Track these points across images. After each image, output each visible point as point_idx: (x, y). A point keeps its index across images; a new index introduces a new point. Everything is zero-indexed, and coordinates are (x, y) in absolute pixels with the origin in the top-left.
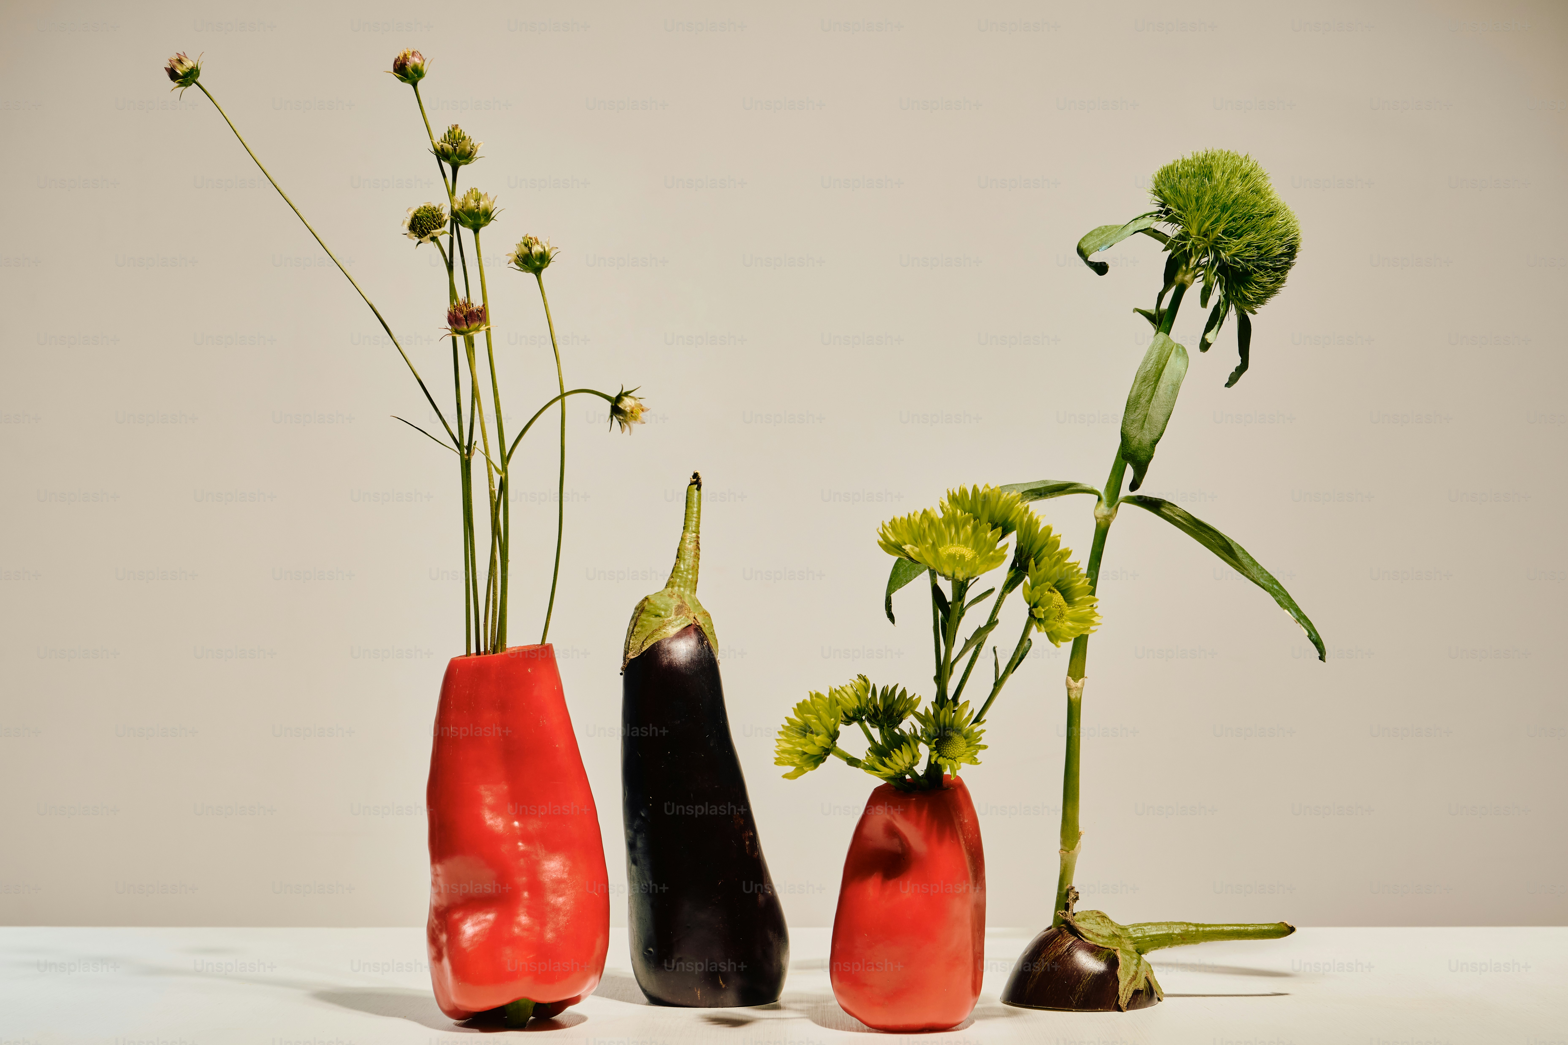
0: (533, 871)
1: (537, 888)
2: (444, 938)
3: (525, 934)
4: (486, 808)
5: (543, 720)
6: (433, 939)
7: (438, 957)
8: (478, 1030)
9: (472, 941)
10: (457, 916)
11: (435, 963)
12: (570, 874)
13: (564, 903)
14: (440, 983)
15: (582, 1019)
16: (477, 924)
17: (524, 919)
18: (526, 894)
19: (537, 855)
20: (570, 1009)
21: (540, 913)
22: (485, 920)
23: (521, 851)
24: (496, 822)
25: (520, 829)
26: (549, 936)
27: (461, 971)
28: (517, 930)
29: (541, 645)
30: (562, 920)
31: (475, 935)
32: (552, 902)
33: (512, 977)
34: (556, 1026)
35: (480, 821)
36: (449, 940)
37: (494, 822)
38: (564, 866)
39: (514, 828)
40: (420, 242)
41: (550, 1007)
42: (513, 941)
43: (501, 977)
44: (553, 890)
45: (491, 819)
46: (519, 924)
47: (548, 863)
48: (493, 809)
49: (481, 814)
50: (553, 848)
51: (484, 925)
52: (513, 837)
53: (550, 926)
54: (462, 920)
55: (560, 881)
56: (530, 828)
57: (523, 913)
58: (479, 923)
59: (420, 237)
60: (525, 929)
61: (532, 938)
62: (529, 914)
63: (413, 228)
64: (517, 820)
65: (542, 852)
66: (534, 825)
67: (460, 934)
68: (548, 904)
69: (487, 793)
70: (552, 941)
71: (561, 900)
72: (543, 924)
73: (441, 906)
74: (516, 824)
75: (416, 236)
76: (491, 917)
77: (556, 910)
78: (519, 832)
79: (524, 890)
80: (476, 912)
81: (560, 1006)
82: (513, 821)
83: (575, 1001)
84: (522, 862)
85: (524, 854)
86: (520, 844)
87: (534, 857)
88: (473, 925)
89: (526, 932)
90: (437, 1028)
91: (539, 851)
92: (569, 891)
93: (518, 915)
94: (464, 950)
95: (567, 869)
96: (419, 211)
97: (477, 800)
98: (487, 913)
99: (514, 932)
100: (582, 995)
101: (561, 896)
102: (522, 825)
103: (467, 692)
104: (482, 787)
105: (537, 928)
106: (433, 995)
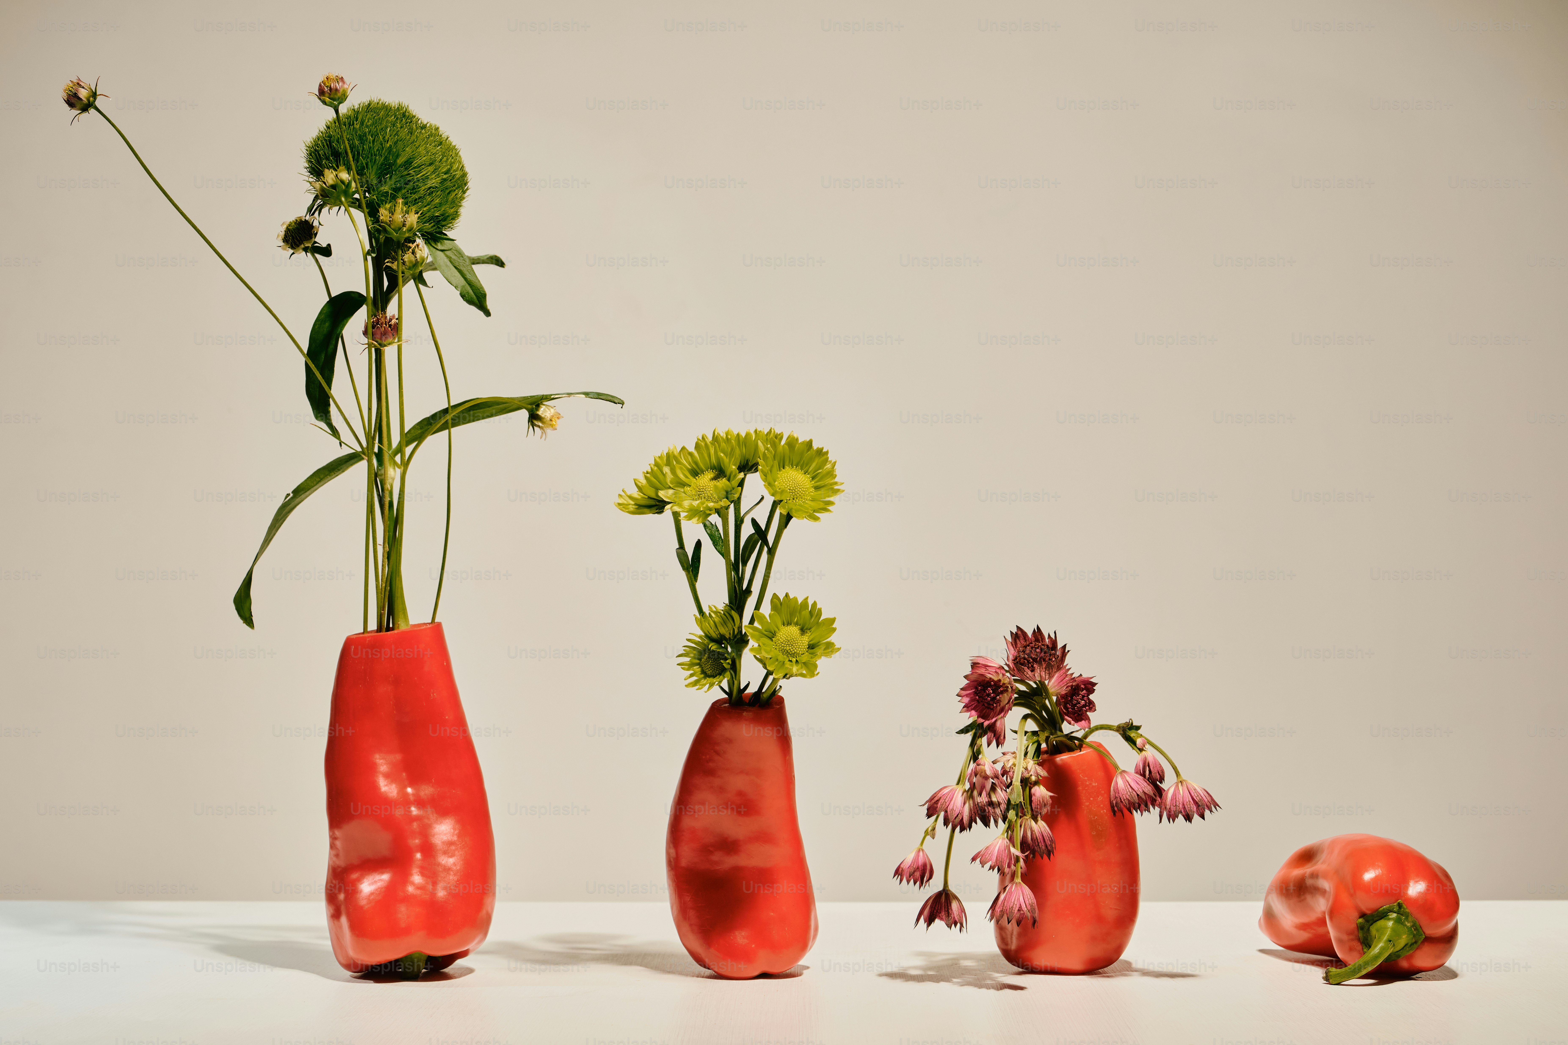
0: (425, 833)
1: (428, 849)
2: (342, 896)
3: (418, 892)
4: (381, 776)
5: (433, 694)
6: (331, 898)
7: (335, 915)
8: (372, 981)
9: (369, 899)
10: (354, 876)
11: (334, 920)
12: (459, 836)
13: (454, 864)
14: (338, 938)
15: (470, 971)
16: (373, 883)
17: (417, 879)
18: (418, 856)
19: (428, 819)
20: (459, 962)
21: (431, 872)
22: (380, 880)
23: (415, 816)
24: (390, 789)
25: (413, 794)
26: (441, 894)
27: (359, 928)
28: (410, 889)
29: (431, 623)
30: (452, 878)
31: (372, 894)
32: (443, 862)
33: (406, 931)
34: (446, 977)
35: (375, 787)
36: (346, 898)
37: (387, 788)
38: (454, 829)
39: (407, 794)
40: (293, 253)
41: (440, 960)
42: (408, 899)
43: (395, 932)
44: (444, 851)
45: (386, 785)
46: (413, 883)
47: (439, 826)
48: (387, 776)
49: (376, 781)
50: (443, 813)
51: (379, 884)
52: (406, 802)
53: (441, 885)
54: (359, 880)
55: (451, 843)
56: (422, 794)
57: (417, 873)
58: (375, 882)
59: (292, 248)
60: (420, 888)
61: (425, 896)
62: (422, 874)
63: (286, 240)
64: (410, 787)
65: (433, 817)
66: (427, 791)
67: (357, 892)
68: (439, 864)
69: (381, 761)
70: (443, 898)
71: (451, 861)
72: (434, 884)
73: (339, 867)
74: (409, 790)
75: (289, 248)
76: (386, 877)
77: (447, 870)
78: (412, 798)
79: (417, 852)
80: (372, 872)
81: (450, 959)
82: (405, 787)
83: (463, 954)
84: (415, 825)
85: (418, 818)
86: (413, 809)
87: (426, 821)
88: (370, 885)
89: (419, 891)
90: (334, 980)
91: (431, 816)
92: (458, 852)
93: (411, 875)
94: (362, 907)
95: (457, 832)
96: (289, 225)
97: (372, 768)
98: (383, 873)
99: (407, 891)
100: (471, 949)
101: (451, 857)
102: (414, 792)
103: (363, 667)
104: (377, 756)
105: (430, 887)
106: (331, 949)
